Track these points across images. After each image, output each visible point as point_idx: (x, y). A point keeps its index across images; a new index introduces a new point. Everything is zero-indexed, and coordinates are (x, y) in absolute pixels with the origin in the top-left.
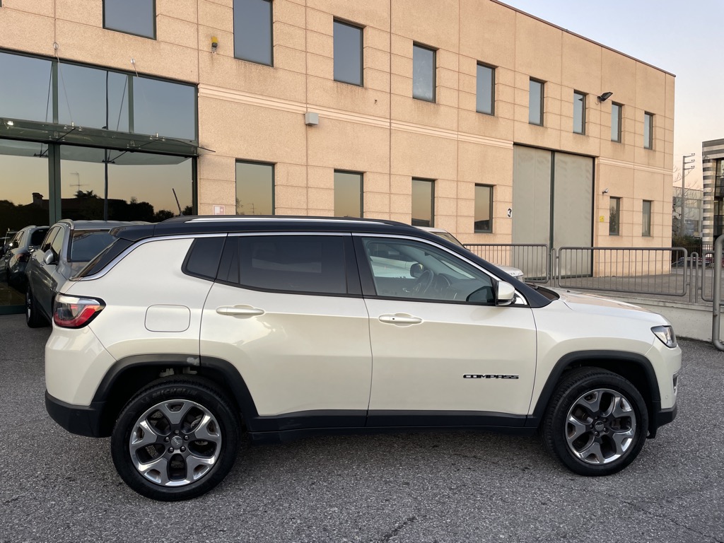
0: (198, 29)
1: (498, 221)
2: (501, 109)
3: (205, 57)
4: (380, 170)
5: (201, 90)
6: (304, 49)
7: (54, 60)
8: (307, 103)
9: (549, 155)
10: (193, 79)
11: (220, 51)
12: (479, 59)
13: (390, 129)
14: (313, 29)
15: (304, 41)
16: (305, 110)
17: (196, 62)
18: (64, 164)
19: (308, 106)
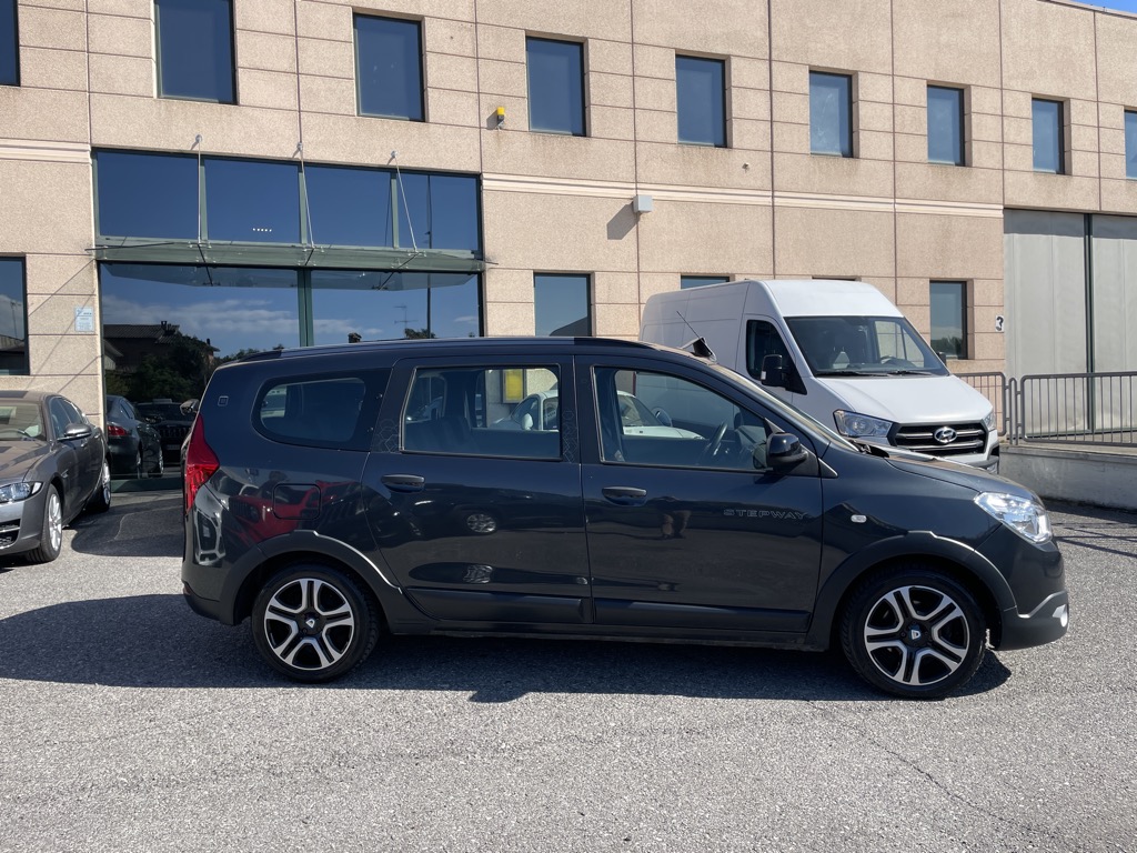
0: (479, 100)
1: (977, 337)
2: (978, 153)
3: (487, 135)
4: (756, 271)
5: (485, 183)
6: (630, 104)
7: (298, 163)
8: (636, 182)
9: (1079, 222)
10: (473, 167)
11: (507, 123)
12: (932, 77)
13: (773, 206)
14: (644, 74)
15: (631, 92)
16: (633, 193)
17: (477, 145)
19: (639, 186)
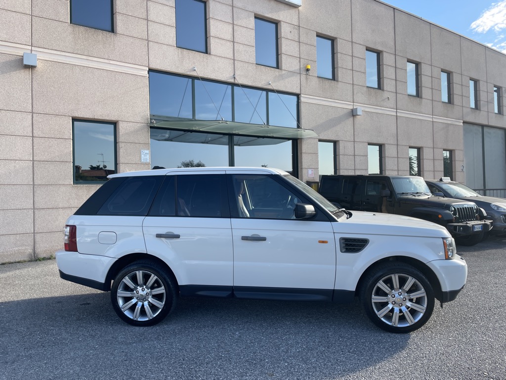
0: (300, 61)
1: (457, 174)
2: (456, 99)
3: (303, 77)
4: (392, 143)
5: (302, 99)
6: (351, 68)
7: (233, 85)
8: (353, 102)
9: (480, 129)
10: (297, 91)
11: (310, 73)
12: (442, 68)
13: (397, 116)
14: (355, 56)
15: (351, 63)
16: (351, 107)
17: (299, 82)
18: (237, 149)
19: (354, 104)
